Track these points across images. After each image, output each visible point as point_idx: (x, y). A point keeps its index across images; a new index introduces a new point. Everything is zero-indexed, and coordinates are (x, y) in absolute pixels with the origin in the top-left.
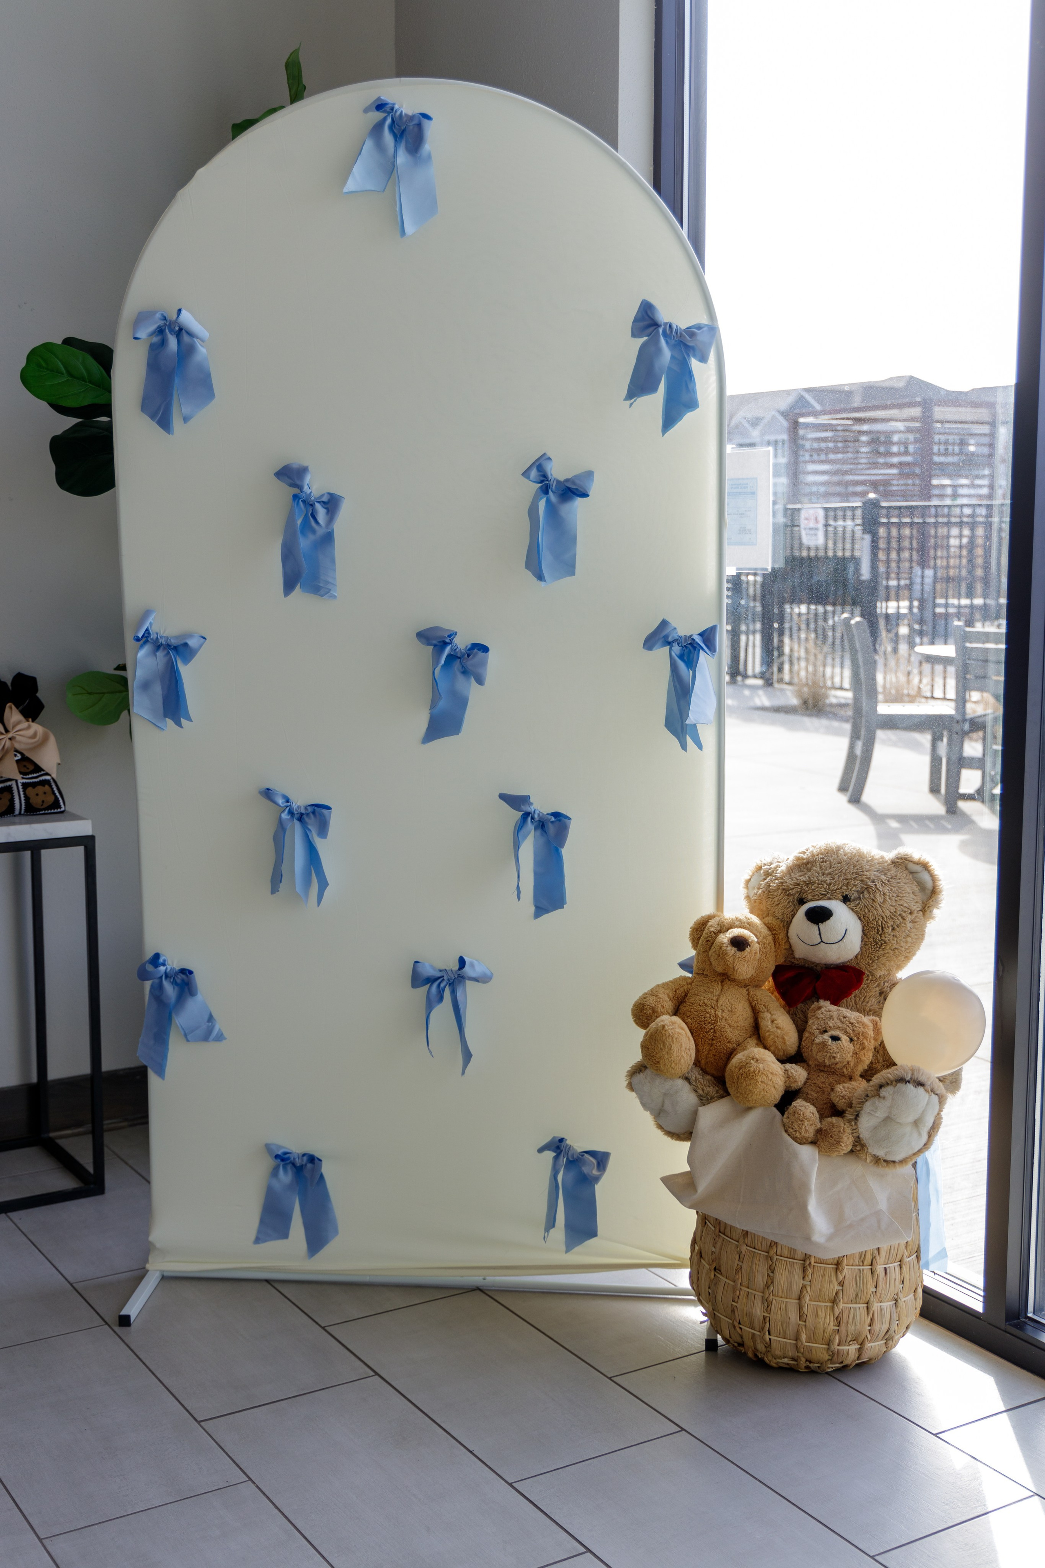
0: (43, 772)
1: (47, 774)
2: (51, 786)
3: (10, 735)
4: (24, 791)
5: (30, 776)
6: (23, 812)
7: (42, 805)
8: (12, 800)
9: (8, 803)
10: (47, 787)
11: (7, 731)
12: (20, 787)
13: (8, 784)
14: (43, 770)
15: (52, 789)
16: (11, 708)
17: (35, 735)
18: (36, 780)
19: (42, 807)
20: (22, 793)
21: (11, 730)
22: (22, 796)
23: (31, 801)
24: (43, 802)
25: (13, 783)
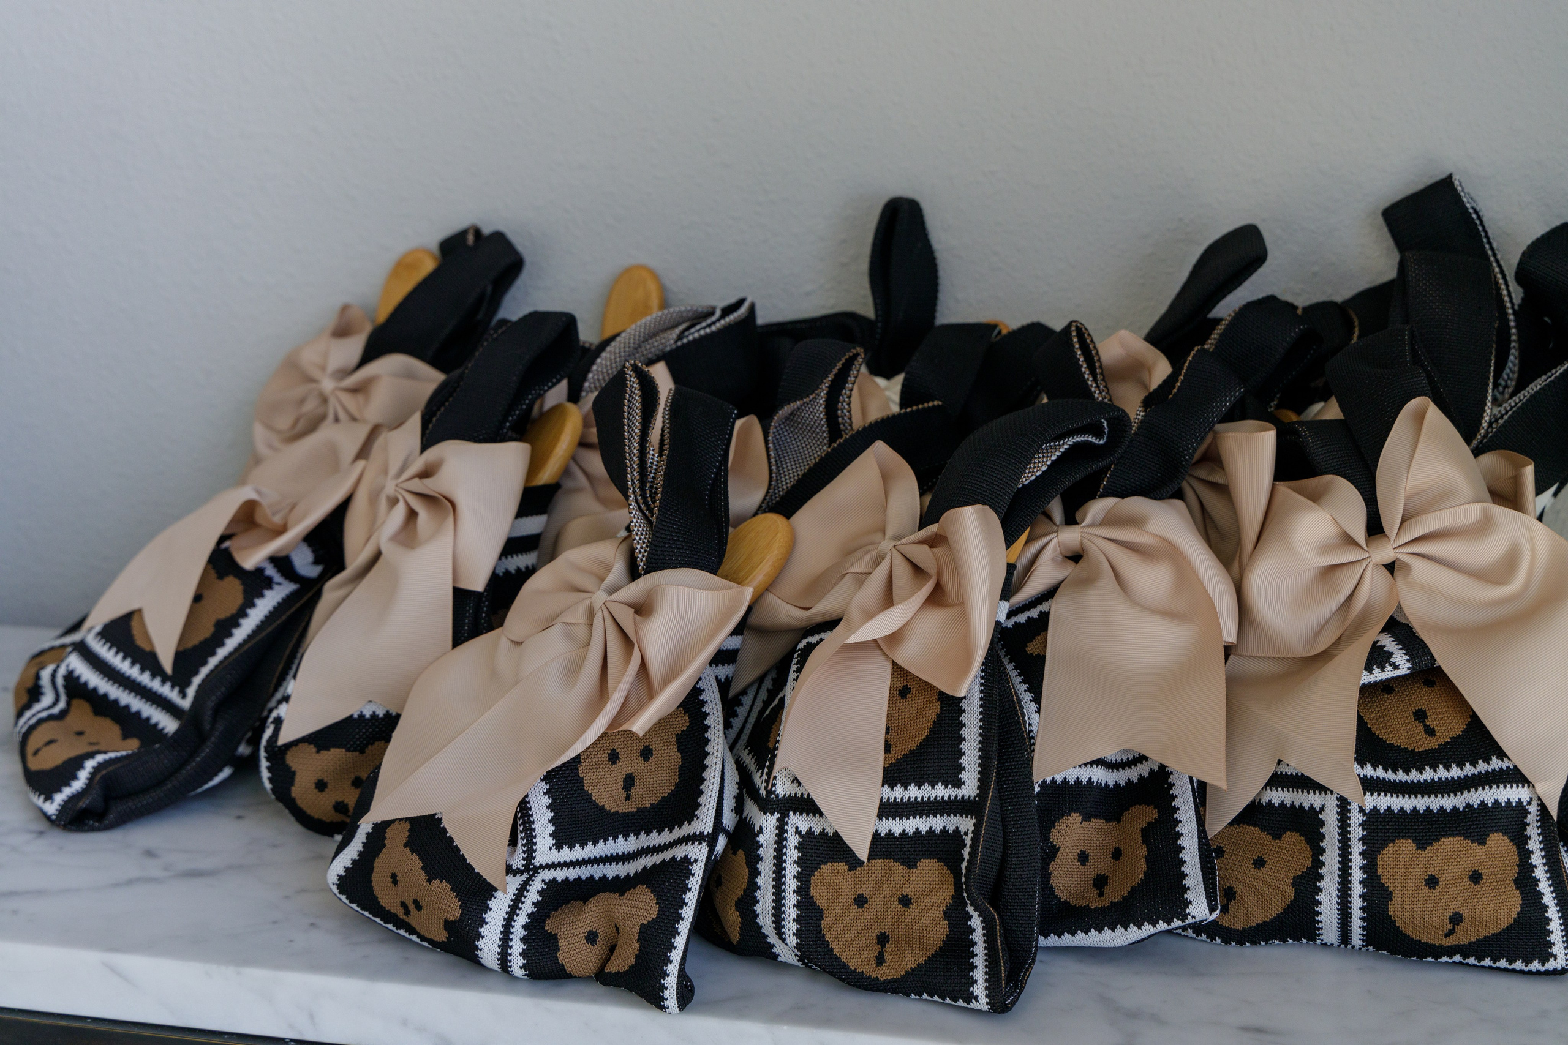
0: (1496, 764)
1: (1515, 777)
2: (1520, 840)
3: (1385, 552)
4: (1370, 856)
5: (1428, 774)
6: (1356, 939)
7: (1448, 934)
8: (1308, 883)
9: (1289, 894)
10: (1499, 843)
11: (1375, 528)
12: (1356, 832)
13: (1308, 799)
14: (1502, 755)
15: (1524, 854)
16: (1420, 417)
17: (1509, 564)
18: (1448, 802)
19: (1451, 941)
20: (1357, 861)
21: (1393, 537)
22: (1357, 875)
23: (1394, 909)
24: (1456, 919)
25: (1331, 805)
